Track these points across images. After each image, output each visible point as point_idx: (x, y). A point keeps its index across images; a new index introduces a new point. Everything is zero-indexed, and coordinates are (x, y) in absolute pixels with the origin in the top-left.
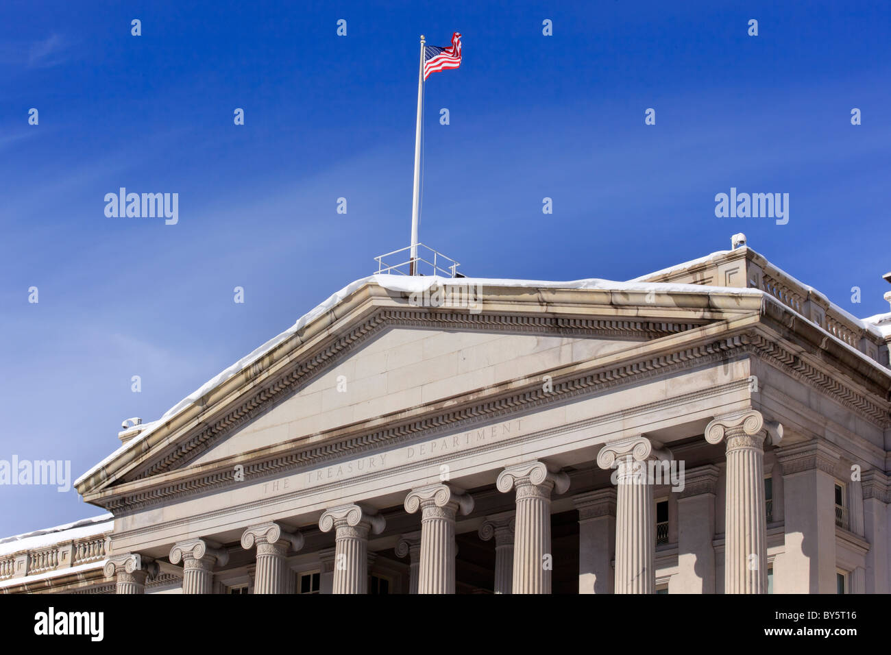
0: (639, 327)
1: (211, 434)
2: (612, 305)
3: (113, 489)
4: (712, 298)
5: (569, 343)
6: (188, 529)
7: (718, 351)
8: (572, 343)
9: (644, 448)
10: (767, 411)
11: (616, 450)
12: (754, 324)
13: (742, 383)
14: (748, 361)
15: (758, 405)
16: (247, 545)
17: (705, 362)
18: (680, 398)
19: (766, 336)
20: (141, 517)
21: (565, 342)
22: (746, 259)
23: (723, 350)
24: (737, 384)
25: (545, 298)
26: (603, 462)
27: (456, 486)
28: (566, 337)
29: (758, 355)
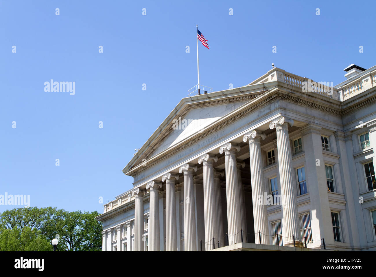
0: (249, 97)
1: (153, 150)
2: (240, 92)
3: (131, 170)
4: (265, 84)
5: (234, 106)
6: (150, 179)
7: (270, 100)
8: (235, 106)
9: (254, 134)
10: (288, 116)
11: (248, 136)
12: (278, 90)
13: (277, 109)
14: (279, 102)
15: (284, 115)
16: (163, 180)
17: (267, 104)
18: (262, 117)
19: (284, 93)
20: (139, 177)
21: (233, 105)
22: (276, 70)
23: (271, 100)
24: (276, 109)
25: (224, 93)
26: (245, 140)
27: (211, 154)
28: (233, 104)
29: (283, 99)
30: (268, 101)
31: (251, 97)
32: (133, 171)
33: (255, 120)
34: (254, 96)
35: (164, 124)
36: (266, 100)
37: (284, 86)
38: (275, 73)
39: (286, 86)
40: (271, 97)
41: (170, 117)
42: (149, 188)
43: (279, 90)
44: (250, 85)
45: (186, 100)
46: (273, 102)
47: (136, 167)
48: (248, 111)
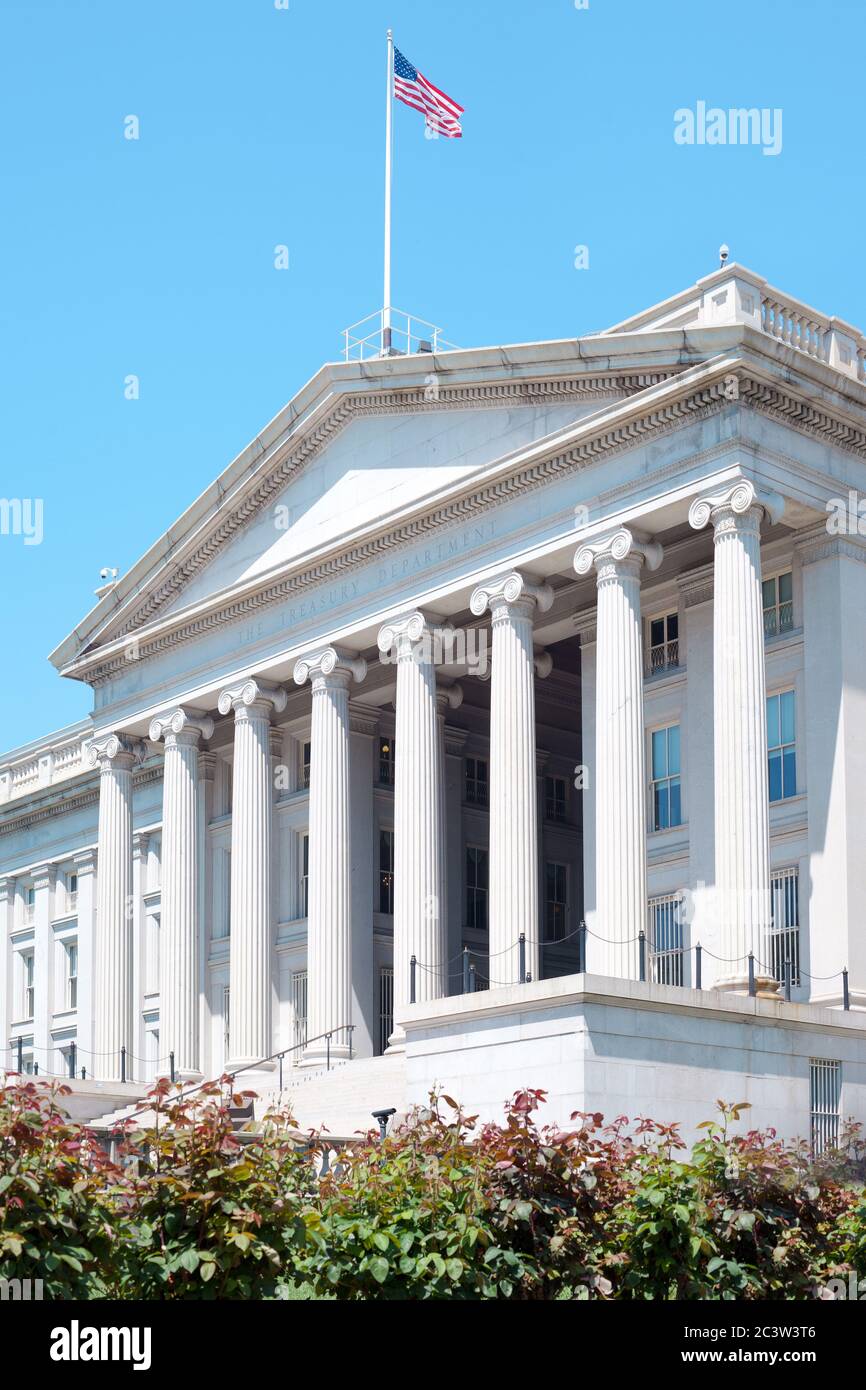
0: (614, 382)
2: (581, 358)
3: (87, 657)
4: (688, 336)
5: (542, 416)
6: (166, 697)
7: (702, 404)
8: (546, 416)
9: (623, 543)
10: (765, 481)
11: (594, 548)
12: (740, 364)
13: (729, 445)
14: (738, 415)
15: (751, 474)
16: (223, 709)
17: (688, 423)
18: (661, 473)
19: (759, 380)
20: (119, 687)
21: (538, 415)
22: (735, 277)
23: (707, 403)
24: (723, 445)
25: (510, 360)
26: (581, 565)
27: (432, 612)
28: (539, 408)
29: (751, 406)
30: (692, 410)
31: (621, 382)
32: (95, 662)
33: (631, 486)
34: (634, 380)
35: (238, 472)
36: (683, 405)
37: (765, 350)
38: (731, 287)
39: (772, 351)
40: (709, 390)
41: (266, 444)
42: (162, 739)
43: (744, 364)
44: (614, 332)
45: (339, 374)
46: (710, 413)
47: (106, 648)
48: (604, 444)
